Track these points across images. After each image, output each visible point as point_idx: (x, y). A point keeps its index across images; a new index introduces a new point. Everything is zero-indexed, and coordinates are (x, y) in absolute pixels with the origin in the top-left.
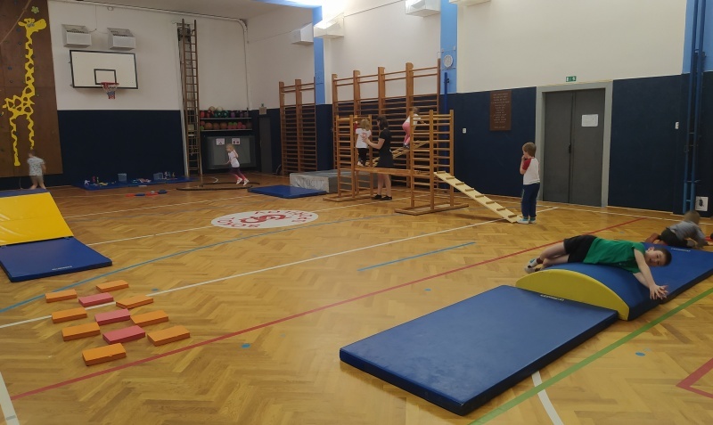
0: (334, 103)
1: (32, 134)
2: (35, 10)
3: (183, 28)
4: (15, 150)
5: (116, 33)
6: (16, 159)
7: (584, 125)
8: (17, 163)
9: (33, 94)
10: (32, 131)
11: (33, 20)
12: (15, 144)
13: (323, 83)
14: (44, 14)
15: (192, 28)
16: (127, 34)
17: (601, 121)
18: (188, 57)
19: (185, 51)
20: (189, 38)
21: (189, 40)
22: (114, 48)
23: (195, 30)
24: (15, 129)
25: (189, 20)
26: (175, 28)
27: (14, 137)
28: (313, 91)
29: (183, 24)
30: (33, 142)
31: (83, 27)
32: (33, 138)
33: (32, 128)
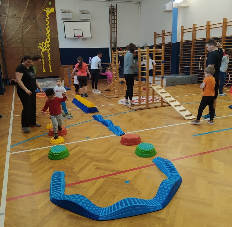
0: (181, 41)
1: (49, 59)
2: (50, 4)
3: (111, 8)
4: (43, 65)
5: (82, 12)
6: (44, 69)
8: (44, 71)
9: (49, 41)
11: (49, 8)
12: (43, 63)
13: (176, 32)
14: (53, 5)
15: (115, 8)
16: (87, 13)
18: (113, 22)
19: (112, 20)
20: (113, 13)
21: (114, 14)
22: (82, 20)
23: (116, 9)
24: (43, 57)
25: (114, 4)
26: (108, 8)
27: (43, 60)
28: (171, 36)
29: (111, 6)
31: (69, 10)
32: (50, 61)
33: (50, 56)
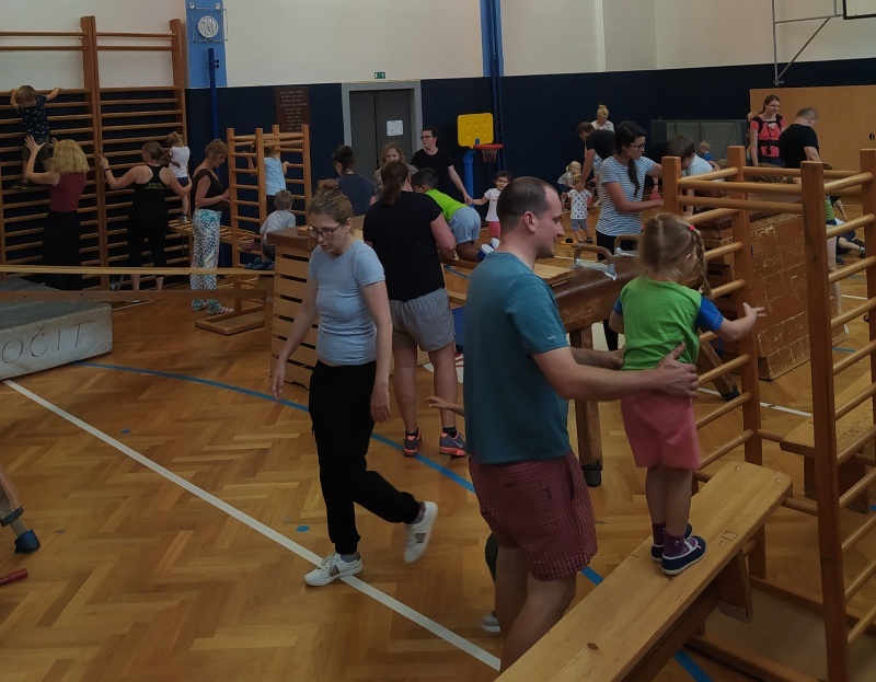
7: (389, 134)
17: (408, 127)
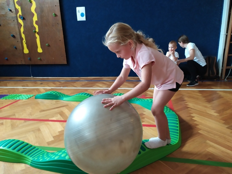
1: (35, 19)
4: (23, 36)
6: (25, 46)
8: (26, 51)
10: (36, 15)
12: (22, 30)
24: (20, 13)
27: (21, 21)
30: (36, 27)
32: (37, 23)
33: (36, 10)
